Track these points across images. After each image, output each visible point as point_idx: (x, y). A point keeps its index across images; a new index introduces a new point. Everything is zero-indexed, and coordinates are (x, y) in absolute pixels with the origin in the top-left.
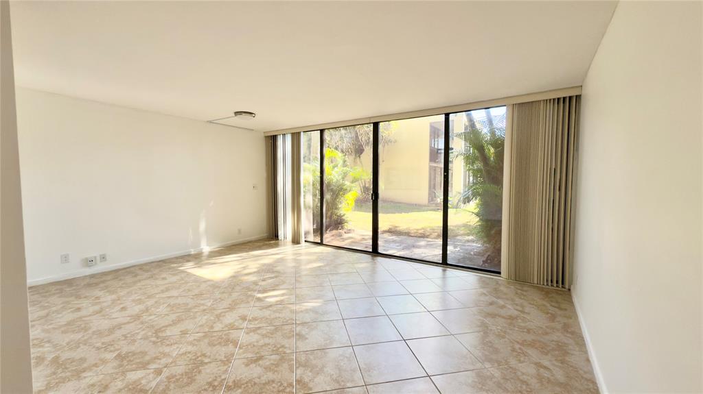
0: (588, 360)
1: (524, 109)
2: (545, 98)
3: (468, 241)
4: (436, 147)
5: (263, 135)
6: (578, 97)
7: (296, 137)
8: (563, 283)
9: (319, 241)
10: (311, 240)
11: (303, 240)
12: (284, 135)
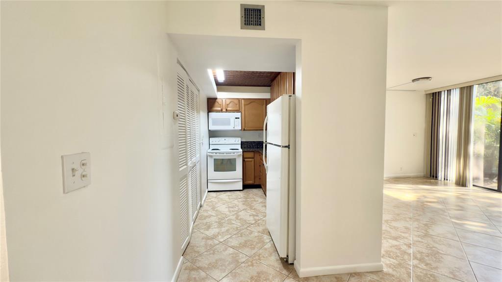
5: (424, 93)
7: (466, 90)
9: (496, 189)
10: (483, 186)
11: (470, 183)
12: (449, 91)
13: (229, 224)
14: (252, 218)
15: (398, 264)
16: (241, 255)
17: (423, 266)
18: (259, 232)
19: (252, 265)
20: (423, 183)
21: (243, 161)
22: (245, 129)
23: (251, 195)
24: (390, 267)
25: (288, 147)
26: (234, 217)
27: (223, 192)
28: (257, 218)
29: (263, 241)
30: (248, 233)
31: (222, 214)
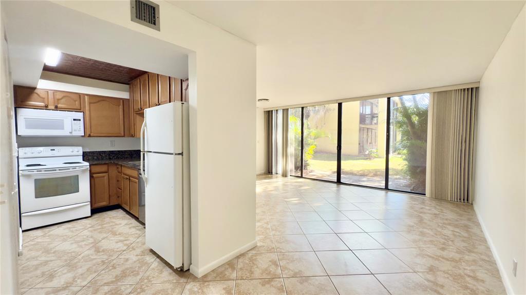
0: (482, 231)
1: (441, 95)
2: (455, 89)
3: (396, 179)
4: (364, 113)
5: (263, 110)
6: (477, 88)
7: (285, 111)
8: (467, 200)
9: (300, 176)
10: (294, 175)
11: (289, 174)
12: (277, 111)
13: (86, 261)
14: (120, 245)
15: (265, 238)
16: (123, 288)
17: (278, 233)
18: (137, 256)
19: (143, 291)
20: (265, 178)
21: (91, 177)
22: (92, 134)
23: (107, 220)
24: (261, 241)
25: (182, 154)
26: (92, 251)
27: (57, 226)
28: (127, 242)
29: (146, 263)
30: (122, 262)
31: (68, 253)
